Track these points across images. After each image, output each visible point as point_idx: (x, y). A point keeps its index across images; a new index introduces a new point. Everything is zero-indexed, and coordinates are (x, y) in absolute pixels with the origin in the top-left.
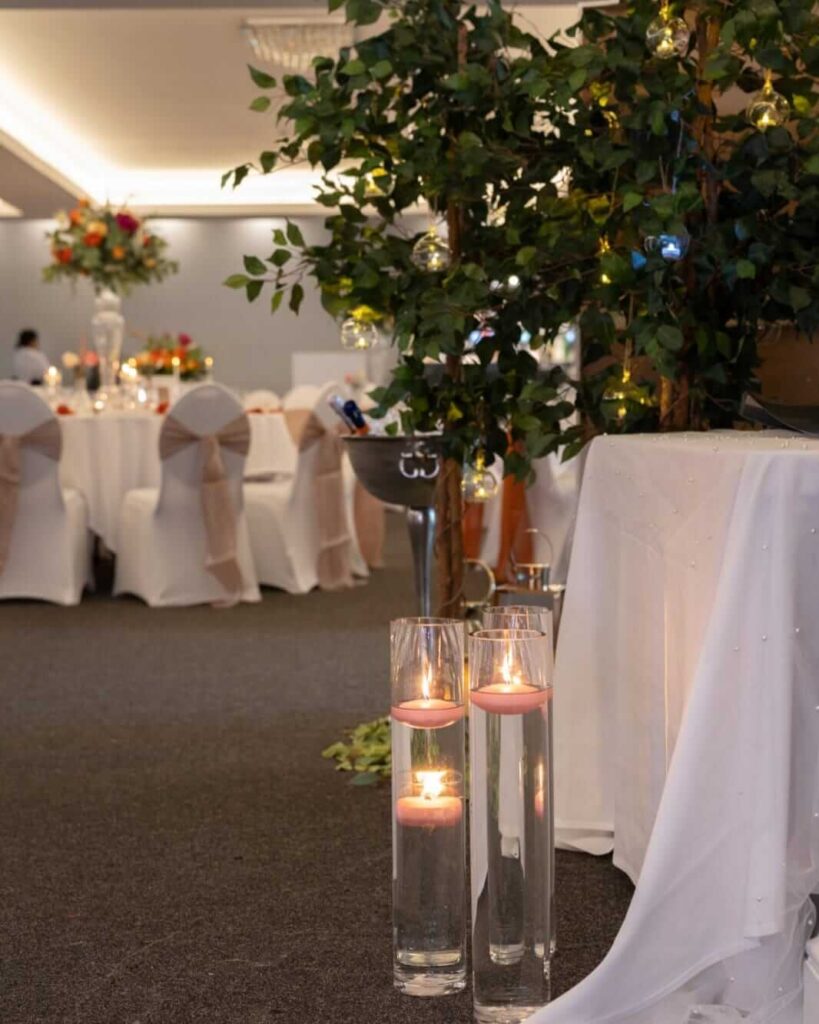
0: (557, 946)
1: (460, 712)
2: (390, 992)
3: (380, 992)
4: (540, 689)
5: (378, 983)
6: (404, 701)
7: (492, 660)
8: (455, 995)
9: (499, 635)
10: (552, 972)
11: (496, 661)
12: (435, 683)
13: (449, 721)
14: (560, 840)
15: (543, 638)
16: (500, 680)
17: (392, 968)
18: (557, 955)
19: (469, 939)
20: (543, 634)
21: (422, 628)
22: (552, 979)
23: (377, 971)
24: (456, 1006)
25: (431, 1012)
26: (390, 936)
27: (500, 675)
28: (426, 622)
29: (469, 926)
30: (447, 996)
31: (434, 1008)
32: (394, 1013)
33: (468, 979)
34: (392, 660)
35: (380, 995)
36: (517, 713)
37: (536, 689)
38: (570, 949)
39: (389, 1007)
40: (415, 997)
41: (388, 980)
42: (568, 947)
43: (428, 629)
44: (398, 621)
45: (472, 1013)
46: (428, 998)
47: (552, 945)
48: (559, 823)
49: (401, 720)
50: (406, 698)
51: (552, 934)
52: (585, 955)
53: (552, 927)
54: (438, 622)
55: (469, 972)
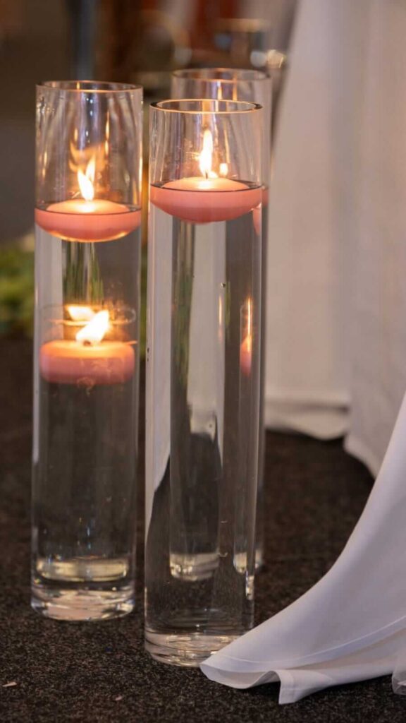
0: (264, 557)
1: (135, 218)
2: (26, 614)
3: (12, 615)
4: (251, 186)
5: (9, 602)
6: (52, 202)
7: (183, 142)
8: (119, 619)
9: (194, 107)
10: (256, 592)
11: (189, 144)
12: (100, 176)
13: (118, 231)
14: (272, 417)
15: (258, 110)
16: (194, 173)
17: (29, 584)
18: (264, 569)
19: (141, 546)
20: (258, 107)
21: (82, 94)
22: (256, 599)
23: (8, 587)
24: (120, 635)
25: (84, 641)
26: (28, 539)
27: (194, 164)
28: (88, 87)
29: (141, 529)
30: (106, 621)
31: (89, 636)
32: (31, 643)
33: (137, 599)
34: (38, 143)
35: (12, 619)
36: (218, 219)
37: (245, 187)
38: (282, 562)
39: (24, 634)
40: (62, 623)
41: (24, 598)
42: (281, 558)
43: (90, 96)
44: (47, 84)
45: (141, 644)
46: (81, 624)
47: (258, 557)
48: (272, 391)
49: (49, 229)
50: (56, 199)
51: (257, 541)
52: (304, 570)
53: (258, 534)
54: (106, 87)
55: (139, 590)
